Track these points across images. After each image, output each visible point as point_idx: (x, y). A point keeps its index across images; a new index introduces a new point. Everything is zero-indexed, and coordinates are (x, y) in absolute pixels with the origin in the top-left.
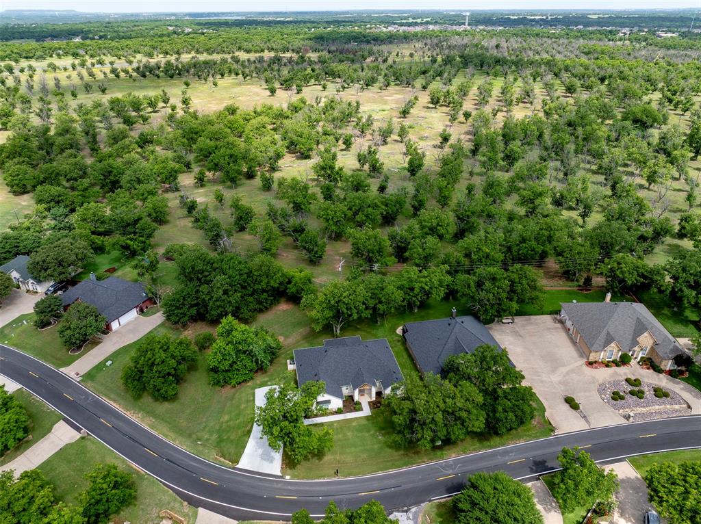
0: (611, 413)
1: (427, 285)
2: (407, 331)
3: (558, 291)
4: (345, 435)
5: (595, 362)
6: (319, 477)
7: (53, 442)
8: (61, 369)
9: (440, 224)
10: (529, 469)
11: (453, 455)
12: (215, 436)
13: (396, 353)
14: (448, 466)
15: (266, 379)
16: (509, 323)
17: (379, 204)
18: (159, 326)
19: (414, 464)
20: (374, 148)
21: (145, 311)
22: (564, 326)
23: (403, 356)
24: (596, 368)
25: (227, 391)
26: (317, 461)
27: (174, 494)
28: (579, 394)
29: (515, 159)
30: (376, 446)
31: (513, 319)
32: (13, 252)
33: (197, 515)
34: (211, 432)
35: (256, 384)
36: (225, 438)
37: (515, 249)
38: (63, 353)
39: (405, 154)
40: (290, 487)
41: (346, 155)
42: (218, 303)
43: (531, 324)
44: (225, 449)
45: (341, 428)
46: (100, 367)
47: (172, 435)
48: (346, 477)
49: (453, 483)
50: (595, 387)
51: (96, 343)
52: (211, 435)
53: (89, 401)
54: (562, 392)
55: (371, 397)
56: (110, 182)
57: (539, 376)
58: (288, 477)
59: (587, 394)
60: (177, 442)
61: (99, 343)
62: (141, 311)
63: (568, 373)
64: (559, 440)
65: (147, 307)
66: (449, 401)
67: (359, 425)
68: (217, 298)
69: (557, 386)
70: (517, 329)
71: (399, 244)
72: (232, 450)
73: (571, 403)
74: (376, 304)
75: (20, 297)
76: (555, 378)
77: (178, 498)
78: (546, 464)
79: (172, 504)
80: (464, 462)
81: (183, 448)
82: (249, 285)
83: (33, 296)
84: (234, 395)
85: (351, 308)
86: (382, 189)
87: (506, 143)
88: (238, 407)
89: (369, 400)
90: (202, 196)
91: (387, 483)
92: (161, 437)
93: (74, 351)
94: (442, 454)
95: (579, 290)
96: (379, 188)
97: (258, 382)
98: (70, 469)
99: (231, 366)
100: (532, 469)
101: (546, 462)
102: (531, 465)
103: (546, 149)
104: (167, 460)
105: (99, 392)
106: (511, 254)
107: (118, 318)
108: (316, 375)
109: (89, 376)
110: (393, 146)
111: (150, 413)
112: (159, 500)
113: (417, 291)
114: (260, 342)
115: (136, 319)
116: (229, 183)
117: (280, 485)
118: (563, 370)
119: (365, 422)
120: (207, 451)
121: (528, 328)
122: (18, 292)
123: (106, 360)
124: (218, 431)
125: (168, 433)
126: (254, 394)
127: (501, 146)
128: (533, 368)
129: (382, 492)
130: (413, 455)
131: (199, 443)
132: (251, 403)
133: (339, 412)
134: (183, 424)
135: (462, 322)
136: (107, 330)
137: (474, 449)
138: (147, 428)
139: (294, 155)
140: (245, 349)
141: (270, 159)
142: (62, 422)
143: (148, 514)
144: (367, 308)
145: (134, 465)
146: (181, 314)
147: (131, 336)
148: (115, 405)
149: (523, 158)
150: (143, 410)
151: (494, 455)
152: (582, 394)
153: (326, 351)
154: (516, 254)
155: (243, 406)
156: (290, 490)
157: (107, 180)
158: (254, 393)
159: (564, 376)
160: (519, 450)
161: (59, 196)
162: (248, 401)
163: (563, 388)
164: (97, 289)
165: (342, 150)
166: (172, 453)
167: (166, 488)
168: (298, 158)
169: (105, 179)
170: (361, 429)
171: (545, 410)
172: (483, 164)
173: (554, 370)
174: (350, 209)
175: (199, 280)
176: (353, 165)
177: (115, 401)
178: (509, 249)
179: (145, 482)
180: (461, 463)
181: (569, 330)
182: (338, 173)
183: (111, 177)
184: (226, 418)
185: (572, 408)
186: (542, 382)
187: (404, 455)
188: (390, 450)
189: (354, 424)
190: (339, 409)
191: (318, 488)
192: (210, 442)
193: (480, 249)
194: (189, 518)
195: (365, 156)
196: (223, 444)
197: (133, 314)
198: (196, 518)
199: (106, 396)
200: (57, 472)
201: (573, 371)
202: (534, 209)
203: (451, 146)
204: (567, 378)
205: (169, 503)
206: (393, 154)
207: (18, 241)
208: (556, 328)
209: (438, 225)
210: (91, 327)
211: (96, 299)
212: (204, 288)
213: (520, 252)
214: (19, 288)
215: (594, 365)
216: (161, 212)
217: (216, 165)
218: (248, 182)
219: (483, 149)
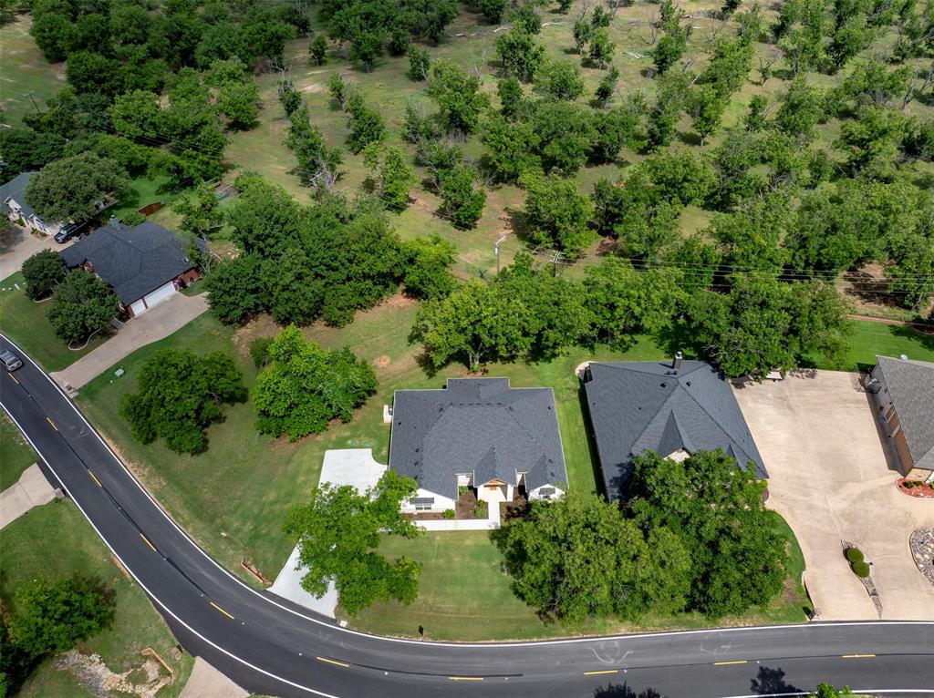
0: (926, 595)
1: (639, 305)
2: (591, 379)
3: (876, 325)
4: (449, 561)
5: (917, 483)
6: (392, 632)
7: (17, 500)
8: (52, 374)
9: (689, 177)
10: (751, 683)
11: (623, 631)
12: (249, 526)
13: (568, 413)
14: (610, 651)
15: (347, 434)
16: (774, 380)
17: (589, 126)
18: (204, 315)
19: (554, 635)
20: (607, 10)
21: (189, 284)
22: (873, 399)
23: (576, 420)
24: (917, 495)
25: (283, 446)
27: (166, 625)
28: (873, 544)
29: (850, 53)
30: (496, 590)
31: (783, 375)
32: (22, 163)
33: (191, 669)
34: (244, 518)
35: (330, 441)
36: (263, 532)
37: (813, 245)
38: (59, 345)
39: (657, 26)
40: (342, 644)
41: (560, 20)
42: (286, 295)
43: (814, 385)
44: (260, 551)
45: (446, 547)
46: (106, 377)
47: (185, 514)
48: (435, 639)
49: (610, 687)
50: (905, 534)
51: (106, 334)
52: (244, 523)
53: (78, 437)
54: (843, 533)
55: (505, 495)
56: (180, 51)
57: (808, 495)
58: (344, 623)
59: (890, 547)
60: (190, 529)
61: (113, 334)
62: (183, 285)
63: (862, 497)
64: (819, 635)
65: (192, 279)
66: (627, 565)
67: (476, 546)
68: (283, 286)
69: (836, 521)
70: (787, 393)
71: (611, 208)
72: (270, 556)
73: (854, 559)
74: (544, 329)
75: (22, 240)
76: (837, 504)
77: (170, 632)
78: (783, 679)
79: (159, 642)
80: (639, 647)
81: (196, 543)
82: (343, 264)
83: (39, 241)
84: (293, 455)
85: (496, 336)
86: (604, 93)
87: (840, 21)
88: (293, 478)
89: (504, 500)
90: (317, 81)
91: (500, 664)
92: (167, 516)
93: (74, 345)
94: (605, 624)
95: (915, 327)
96: (600, 90)
97: (333, 437)
98: (33, 550)
99: (290, 408)
100: (755, 683)
101: (782, 674)
102: (755, 674)
103: (912, 34)
104: (169, 560)
105: (96, 421)
106: (806, 252)
107: (142, 298)
108: (417, 451)
109: (88, 392)
110: (640, 9)
111: (162, 469)
112: (144, 630)
113: (619, 312)
114: (339, 377)
115: (174, 298)
116: (361, 62)
117: (327, 638)
118: (855, 489)
119: (486, 541)
120: (231, 552)
121: (807, 393)
122: (21, 231)
123: (117, 367)
124: (256, 518)
125: (180, 511)
126: (322, 459)
127: (829, 23)
128: (799, 478)
129: (488, 680)
131: (224, 534)
132: (315, 476)
133: (448, 515)
134: (206, 496)
135: (688, 384)
136: (126, 315)
137: (661, 625)
138: (151, 497)
139: (474, 16)
140: (312, 386)
141: (432, 23)
142: (35, 467)
143: (125, 649)
144: (525, 334)
145: (120, 562)
146: (232, 303)
147: (160, 328)
148: (113, 448)
149: (865, 48)
150: (153, 462)
151: (694, 642)
152: (880, 545)
153: (441, 410)
154: (815, 253)
155: (301, 479)
156: (342, 649)
157: (177, 48)
158: (323, 457)
159: (854, 502)
160: (738, 641)
161: (101, 71)
162: (310, 471)
163: (846, 525)
164: (116, 245)
165: (554, 11)
166: (179, 549)
167: (157, 612)
168: (481, 22)
169: (173, 46)
170: (478, 554)
171: (803, 567)
172: (789, 54)
173: (837, 486)
174: (537, 131)
175: (261, 250)
176: (567, 40)
177: (115, 440)
178: (803, 242)
179: (129, 595)
180: (632, 649)
181: (882, 408)
182: (536, 56)
183: (181, 43)
184: (272, 496)
185: (854, 571)
186: (810, 507)
188: (519, 603)
190: (449, 512)
191: (386, 654)
192: (241, 535)
193: (749, 237)
194: (180, 672)
195: (587, 27)
196: (259, 543)
197: (170, 290)
198: (189, 675)
199: (106, 429)
200: (15, 551)
201: (871, 494)
202: (865, 160)
203: (739, 19)
204: (858, 506)
205: (155, 639)
206: (637, 24)
207: (29, 146)
208: (857, 401)
209: (685, 179)
210: (92, 314)
211: (114, 262)
212: (267, 265)
213: (822, 251)
214: (22, 224)
215: (915, 489)
216: (243, 111)
217: (343, 30)
218: (393, 60)
219: (797, 27)
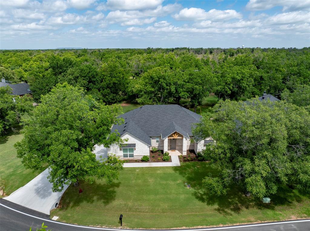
4: (146, 181)
11: (293, 217)
26: (103, 205)
30: (182, 196)
45: (143, 174)
55: (182, 152)
58: (56, 218)
67: (165, 173)
89: (180, 154)
108: (126, 124)
119: (171, 172)
130: (233, 213)
133: (144, 160)
153: (141, 108)
170: (166, 177)
187: (218, 210)
188: (200, 203)
189: (159, 172)
190: (145, 157)
